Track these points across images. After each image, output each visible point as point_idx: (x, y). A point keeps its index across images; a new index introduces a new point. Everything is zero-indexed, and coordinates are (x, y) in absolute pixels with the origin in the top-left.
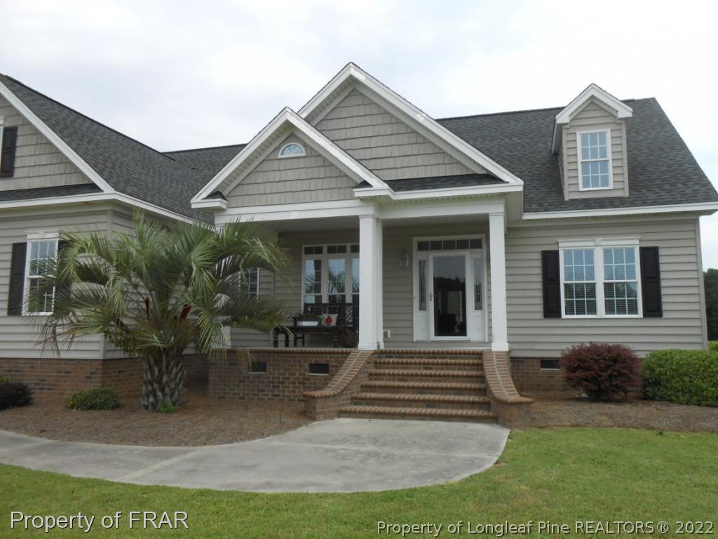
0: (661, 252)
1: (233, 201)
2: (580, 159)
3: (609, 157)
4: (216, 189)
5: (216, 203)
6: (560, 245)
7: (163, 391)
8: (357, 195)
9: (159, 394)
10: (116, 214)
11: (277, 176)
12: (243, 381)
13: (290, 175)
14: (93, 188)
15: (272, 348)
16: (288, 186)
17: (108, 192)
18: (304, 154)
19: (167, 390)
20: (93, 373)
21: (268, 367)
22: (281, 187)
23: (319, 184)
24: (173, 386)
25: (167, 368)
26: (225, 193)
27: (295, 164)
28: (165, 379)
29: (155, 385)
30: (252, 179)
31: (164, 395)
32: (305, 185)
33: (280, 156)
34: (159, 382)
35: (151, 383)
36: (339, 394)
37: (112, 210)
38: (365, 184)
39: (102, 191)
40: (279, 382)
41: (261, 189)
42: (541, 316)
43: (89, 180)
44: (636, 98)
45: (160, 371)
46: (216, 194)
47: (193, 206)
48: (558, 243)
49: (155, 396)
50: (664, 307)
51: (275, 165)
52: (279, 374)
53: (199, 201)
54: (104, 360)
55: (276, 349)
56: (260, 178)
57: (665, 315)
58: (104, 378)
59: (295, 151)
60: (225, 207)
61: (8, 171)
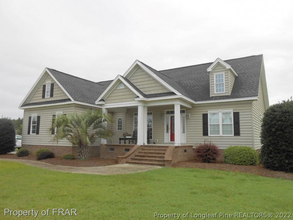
0: (240, 114)
1: (107, 102)
2: (215, 83)
3: (224, 82)
4: (102, 98)
5: (102, 103)
6: (208, 112)
7: (82, 155)
8: (136, 100)
9: (81, 155)
10: (76, 107)
11: (117, 94)
12: (108, 154)
13: (121, 94)
14: (69, 100)
15: (119, 144)
17: (73, 101)
18: (124, 88)
19: (83, 155)
20: (70, 150)
21: (115, 149)
22: (119, 97)
23: (126, 97)
24: (85, 153)
25: (83, 149)
26: (104, 100)
27: (122, 91)
28: (82, 151)
29: (80, 153)
30: (111, 96)
31: (82, 156)
32: (124, 97)
33: (118, 89)
34: (81, 152)
35: (79, 153)
36: (127, 157)
38: (138, 97)
39: (71, 101)
40: (117, 154)
41: (113, 98)
42: (202, 135)
43: (68, 97)
44: (256, 55)
45: (81, 149)
46: (102, 100)
47: (96, 104)
48: (207, 111)
49: (80, 156)
50: (241, 132)
51: (117, 91)
52: (117, 152)
53: (97, 102)
54: (73, 147)
55: (120, 144)
56: (113, 95)
57: (241, 135)
58: (72, 151)
59: (122, 87)
60: (104, 104)
61: (52, 95)
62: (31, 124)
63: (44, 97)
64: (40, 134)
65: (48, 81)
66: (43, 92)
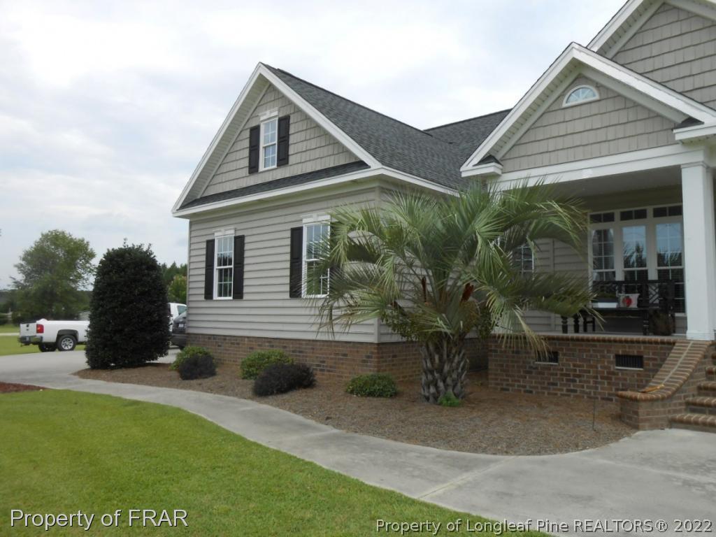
1: (509, 164)
4: (488, 153)
5: (490, 168)
7: (444, 381)
8: (678, 137)
9: (441, 384)
11: (562, 129)
12: (530, 372)
13: (579, 126)
14: (361, 165)
15: (561, 334)
16: (577, 140)
17: (376, 168)
18: (597, 97)
19: (449, 380)
20: (368, 357)
21: (560, 356)
22: (568, 141)
23: (620, 131)
24: (454, 376)
25: (448, 356)
26: (498, 157)
27: (585, 111)
28: (446, 368)
29: (437, 375)
30: (532, 136)
31: (446, 386)
32: (601, 135)
33: (565, 105)
34: (440, 370)
35: (432, 372)
36: (670, 397)
37: (379, 187)
38: (691, 121)
39: (370, 167)
40: (575, 376)
41: (543, 146)
43: (356, 157)
45: (440, 359)
46: (488, 159)
47: (464, 175)
49: (436, 386)
51: (559, 116)
52: (574, 366)
53: (470, 168)
54: (378, 344)
55: (565, 335)
56: (540, 134)
58: (379, 362)
59: (583, 95)
60: (499, 172)
61: (283, 160)
62: (216, 267)
63: (253, 168)
64: (245, 297)
65: (268, 112)
66: (251, 152)
